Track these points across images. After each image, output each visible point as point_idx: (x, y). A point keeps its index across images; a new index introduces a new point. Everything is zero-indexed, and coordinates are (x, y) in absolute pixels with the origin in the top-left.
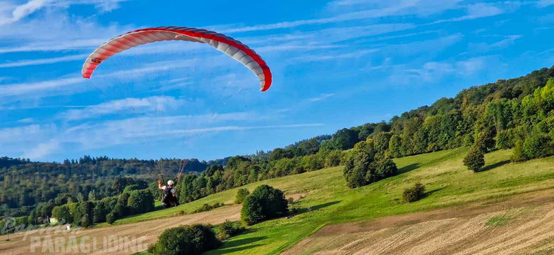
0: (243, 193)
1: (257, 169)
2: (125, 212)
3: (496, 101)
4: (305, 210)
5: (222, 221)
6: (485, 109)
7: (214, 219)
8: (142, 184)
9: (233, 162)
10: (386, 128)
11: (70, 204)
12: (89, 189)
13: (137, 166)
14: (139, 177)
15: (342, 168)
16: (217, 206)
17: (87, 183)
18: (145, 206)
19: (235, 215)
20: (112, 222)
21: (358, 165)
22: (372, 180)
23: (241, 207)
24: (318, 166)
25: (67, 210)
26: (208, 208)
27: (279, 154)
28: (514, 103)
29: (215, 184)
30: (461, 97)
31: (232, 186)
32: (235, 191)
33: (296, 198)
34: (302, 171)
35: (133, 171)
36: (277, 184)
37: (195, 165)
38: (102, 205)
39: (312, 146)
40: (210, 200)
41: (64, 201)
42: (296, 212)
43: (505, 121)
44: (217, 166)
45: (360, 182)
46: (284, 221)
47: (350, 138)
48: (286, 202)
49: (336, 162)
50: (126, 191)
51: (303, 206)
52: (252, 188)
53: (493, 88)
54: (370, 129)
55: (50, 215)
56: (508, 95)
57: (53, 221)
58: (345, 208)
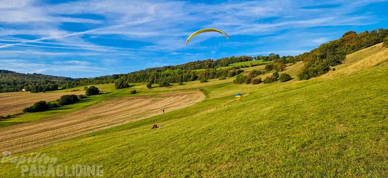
0: (86, 88)
1: (90, 82)
2: (48, 90)
3: (155, 72)
4: (104, 93)
5: (80, 94)
6: (152, 74)
7: (77, 94)
8: (54, 82)
9: (84, 79)
10: (126, 75)
11: (29, 86)
12: (36, 82)
13: (52, 77)
14: (52, 80)
15: (114, 84)
16: (78, 90)
17: (35, 80)
18: (55, 88)
19: (84, 93)
20: (44, 92)
21: (119, 84)
22: (122, 88)
23: (85, 91)
24: (108, 83)
25: (29, 87)
26: (75, 91)
27: (97, 78)
28: (159, 73)
29: (77, 84)
30: (146, 70)
31: (82, 86)
32: (84, 87)
33: (101, 90)
34: (103, 83)
35: (50, 79)
36: (96, 86)
37: (70, 79)
38: (41, 87)
39: (106, 78)
40: (76, 89)
41: (27, 85)
42: (101, 94)
43: (157, 77)
44: (78, 80)
45: (119, 88)
46: (98, 96)
47: (116, 77)
48: (99, 91)
49: (113, 82)
50: (49, 84)
51: (103, 92)
52: (89, 87)
53: (154, 69)
54: (122, 75)
55: (23, 88)
56: (158, 71)
57: (23, 90)
58: (115, 94)
